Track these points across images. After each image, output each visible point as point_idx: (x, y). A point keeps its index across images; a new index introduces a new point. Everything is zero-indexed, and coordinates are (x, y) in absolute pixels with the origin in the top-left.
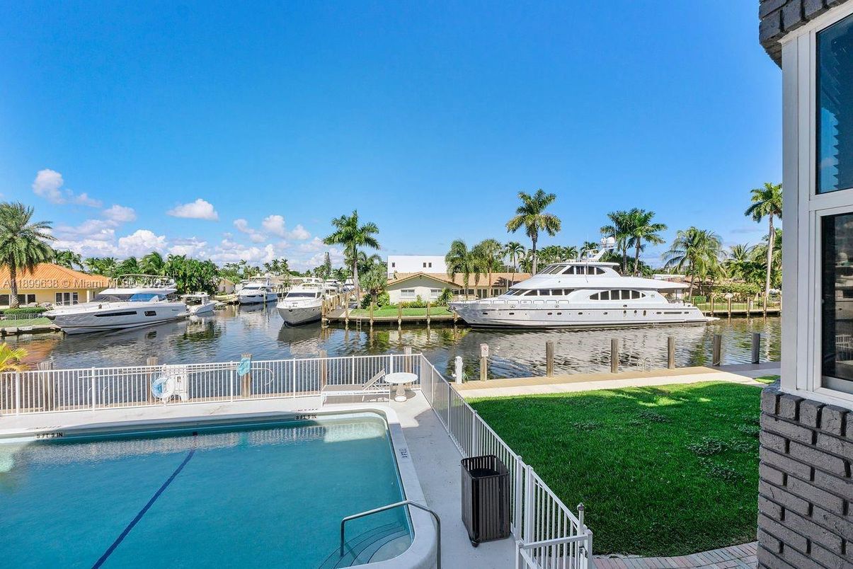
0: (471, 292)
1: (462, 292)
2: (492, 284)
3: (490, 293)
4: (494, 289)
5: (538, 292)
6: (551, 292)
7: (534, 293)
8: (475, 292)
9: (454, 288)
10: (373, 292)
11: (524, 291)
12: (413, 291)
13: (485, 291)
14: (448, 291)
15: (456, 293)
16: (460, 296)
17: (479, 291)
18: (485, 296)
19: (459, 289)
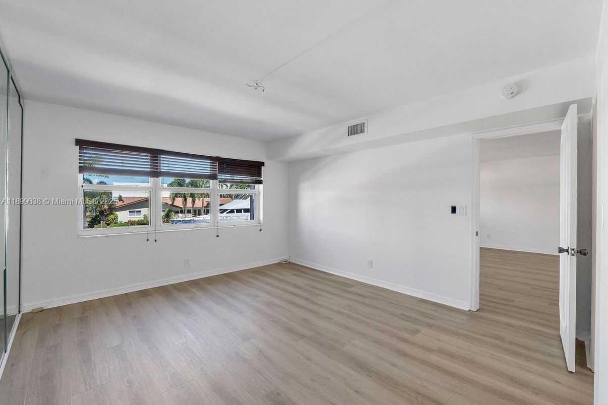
0: (189, 212)
1: (182, 212)
2: (205, 205)
3: (203, 213)
4: (206, 209)
5: (235, 211)
6: (243, 211)
7: (232, 211)
8: (192, 211)
9: (175, 209)
10: (102, 213)
11: (226, 210)
12: (140, 211)
13: (199, 211)
14: (170, 211)
15: (177, 212)
16: (180, 215)
17: (195, 211)
18: (199, 214)
19: (179, 210)
